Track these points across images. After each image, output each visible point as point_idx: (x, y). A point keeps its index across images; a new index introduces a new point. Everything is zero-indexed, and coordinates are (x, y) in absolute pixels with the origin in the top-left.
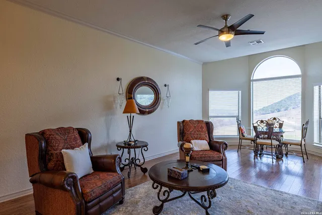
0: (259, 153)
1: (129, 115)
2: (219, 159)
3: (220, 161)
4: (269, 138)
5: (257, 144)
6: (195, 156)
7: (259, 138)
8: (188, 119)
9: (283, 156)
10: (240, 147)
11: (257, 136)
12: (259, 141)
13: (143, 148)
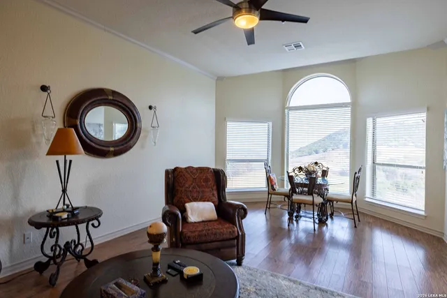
0: (295, 214)
1: (61, 158)
2: (231, 237)
3: (234, 239)
4: (310, 193)
5: (292, 202)
6: (189, 234)
7: (295, 192)
8: (183, 166)
9: (327, 218)
10: (268, 206)
11: (293, 190)
12: (295, 197)
13: (91, 223)
